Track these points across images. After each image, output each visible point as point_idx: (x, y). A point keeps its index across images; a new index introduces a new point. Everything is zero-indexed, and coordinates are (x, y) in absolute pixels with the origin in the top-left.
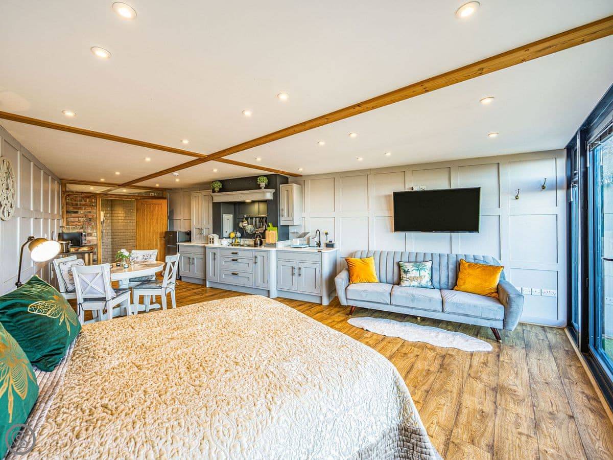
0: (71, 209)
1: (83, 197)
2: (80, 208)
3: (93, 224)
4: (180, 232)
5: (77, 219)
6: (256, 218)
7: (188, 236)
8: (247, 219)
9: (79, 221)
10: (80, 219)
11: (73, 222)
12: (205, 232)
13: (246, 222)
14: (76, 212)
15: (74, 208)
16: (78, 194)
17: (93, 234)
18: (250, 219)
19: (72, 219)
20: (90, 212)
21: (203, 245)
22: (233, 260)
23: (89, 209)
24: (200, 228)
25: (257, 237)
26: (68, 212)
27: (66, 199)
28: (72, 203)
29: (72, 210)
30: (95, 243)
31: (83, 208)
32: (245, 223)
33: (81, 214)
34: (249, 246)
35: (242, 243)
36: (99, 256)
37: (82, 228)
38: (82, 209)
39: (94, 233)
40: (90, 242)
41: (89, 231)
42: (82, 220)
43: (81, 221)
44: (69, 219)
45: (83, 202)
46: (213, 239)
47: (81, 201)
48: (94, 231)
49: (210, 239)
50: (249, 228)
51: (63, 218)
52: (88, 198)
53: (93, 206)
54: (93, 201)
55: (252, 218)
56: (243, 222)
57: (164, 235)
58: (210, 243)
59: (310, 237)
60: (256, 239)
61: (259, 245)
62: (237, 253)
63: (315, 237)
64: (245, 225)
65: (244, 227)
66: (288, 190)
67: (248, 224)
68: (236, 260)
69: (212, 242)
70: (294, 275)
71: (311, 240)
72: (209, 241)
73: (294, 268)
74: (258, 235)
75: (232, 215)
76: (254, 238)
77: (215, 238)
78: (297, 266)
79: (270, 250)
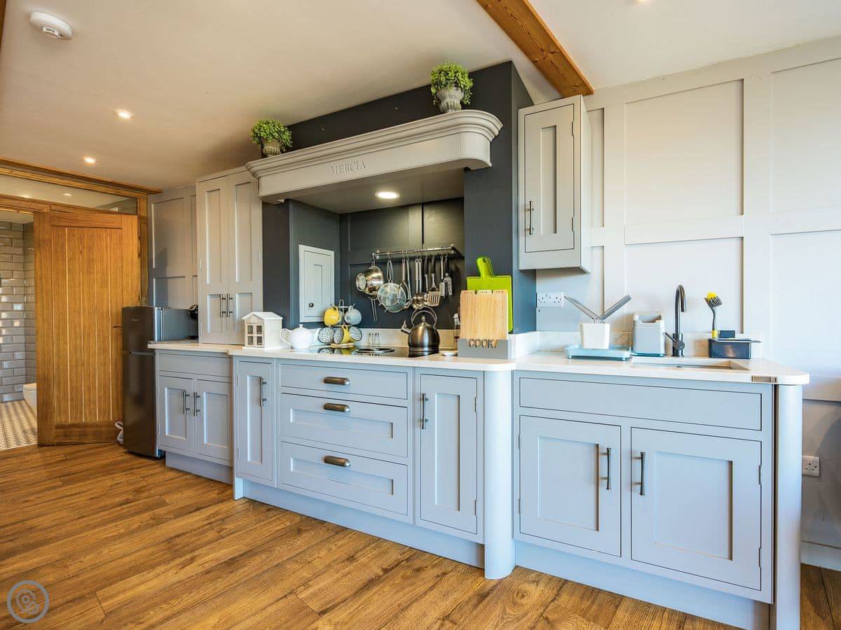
6: (412, 259)
8: (382, 264)
12: (237, 307)
13: (380, 274)
18: (392, 265)
21: (226, 349)
22: (327, 407)
24: (224, 293)
25: (418, 322)
32: (375, 278)
34: (388, 351)
35: (363, 344)
46: (260, 329)
49: (251, 329)
50: (389, 293)
55: (398, 262)
56: (367, 273)
58: (251, 342)
59: (636, 318)
60: (416, 329)
61: (426, 349)
62: (341, 382)
63: (659, 318)
64: (375, 283)
65: (373, 289)
66: (555, 126)
67: (386, 281)
68: (341, 409)
69: (255, 340)
70: (603, 483)
71: (640, 326)
72: (247, 335)
73: (608, 454)
74: (423, 314)
75: (332, 253)
76: (409, 326)
77: (265, 324)
78: (626, 447)
79: (484, 372)
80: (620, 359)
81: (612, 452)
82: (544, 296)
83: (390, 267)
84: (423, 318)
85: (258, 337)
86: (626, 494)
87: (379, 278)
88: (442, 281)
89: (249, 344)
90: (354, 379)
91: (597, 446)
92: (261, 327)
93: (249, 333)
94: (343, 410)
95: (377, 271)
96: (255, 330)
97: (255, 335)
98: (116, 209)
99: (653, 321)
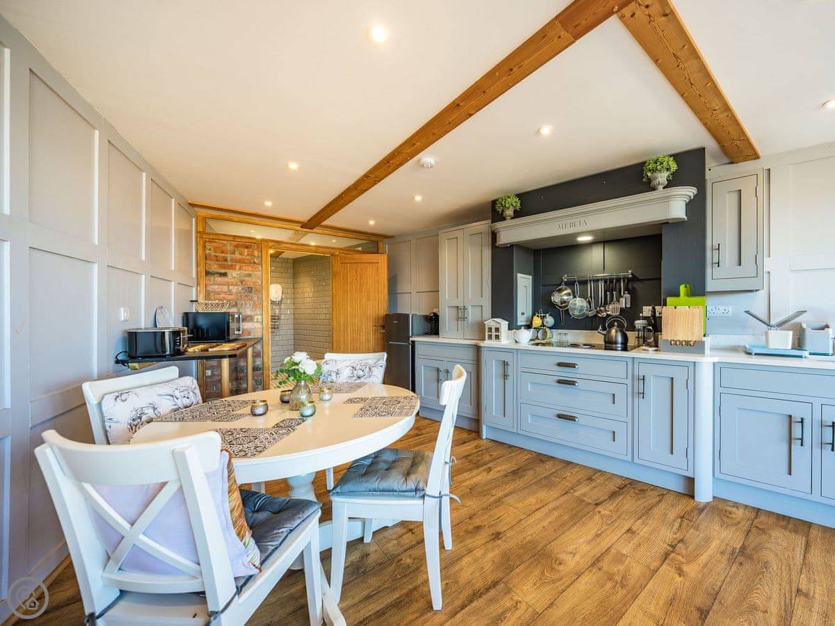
0: (214, 267)
1: (236, 246)
2: (232, 267)
3: (256, 299)
4: (416, 315)
5: (225, 288)
6: (596, 281)
7: (432, 324)
8: (570, 284)
9: (230, 292)
10: (231, 287)
11: (218, 293)
12: (472, 315)
13: (569, 291)
14: (225, 275)
15: (221, 266)
16: (227, 238)
17: (256, 317)
18: (580, 285)
19: (216, 287)
20: (249, 275)
21: (473, 342)
22: (559, 382)
23: (248, 270)
24: (461, 305)
25: (611, 326)
26: (207, 273)
27: (205, 247)
28: (216, 256)
29: (215, 270)
30: (259, 335)
31: (237, 268)
32: (566, 295)
33: (234, 277)
34: (592, 346)
36: (266, 360)
37: (236, 305)
38: (235, 269)
39: (256, 315)
40: (249, 334)
41: (248, 312)
42: (234, 289)
43: (234, 291)
44: (211, 288)
45: (237, 256)
46: (497, 330)
47: (234, 253)
48: (258, 313)
49: (490, 329)
50: (578, 305)
51: (198, 284)
52: (247, 247)
53: (254, 263)
54: (256, 253)
55: (584, 283)
56: (560, 291)
57: (381, 322)
58: (490, 337)
59: (804, 326)
60: (609, 332)
61: (619, 345)
62: (573, 366)
63: (827, 326)
64: (565, 298)
65: (563, 302)
66: (740, 190)
67: (575, 297)
68: (572, 383)
69: (493, 337)
70: (797, 443)
71: (809, 333)
72: (487, 334)
73: (802, 422)
74: (616, 321)
75: (530, 277)
76: (604, 329)
77: (502, 327)
78: (817, 417)
79: (695, 362)
80: (801, 357)
81: (805, 421)
82: (713, 308)
83: (577, 287)
84: (616, 324)
85: (496, 335)
86: (817, 451)
87: (569, 294)
88: (622, 297)
89: (489, 339)
90: (581, 365)
91: (790, 416)
92: (498, 328)
93: (489, 332)
94: (574, 385)
95: (566, 289)
96: (493, 330)
97: (494, 334)
98: (360, 249)
99: (823, 329)
